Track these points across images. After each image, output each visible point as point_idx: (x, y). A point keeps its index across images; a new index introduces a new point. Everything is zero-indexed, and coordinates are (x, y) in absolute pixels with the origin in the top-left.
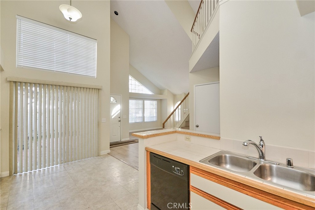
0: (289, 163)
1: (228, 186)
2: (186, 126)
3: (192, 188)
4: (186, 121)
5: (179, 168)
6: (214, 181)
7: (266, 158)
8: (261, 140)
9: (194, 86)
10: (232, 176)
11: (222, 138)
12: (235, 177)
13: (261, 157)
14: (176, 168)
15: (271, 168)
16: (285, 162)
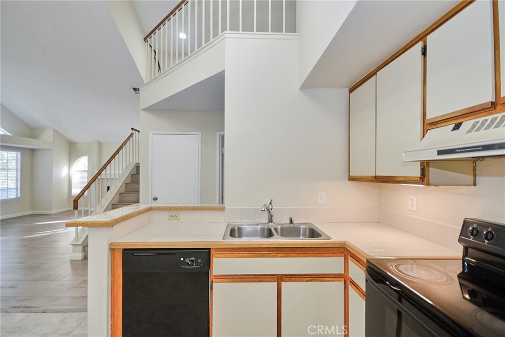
0: (291, 222)
1: (263, 256)
2: (120, 202)
3: (215, 278)
4: (120, 193)
5: (194, 259)
6: (248, 257)
7: (274, 222)
8: (271, 203)
9: (151, 133)
10: (267, 243)
11: (226, 208)
12: (271, 243)
13: (270, 221)
14: (187, 260)
15: (276, 230)
16: (288, 222)
